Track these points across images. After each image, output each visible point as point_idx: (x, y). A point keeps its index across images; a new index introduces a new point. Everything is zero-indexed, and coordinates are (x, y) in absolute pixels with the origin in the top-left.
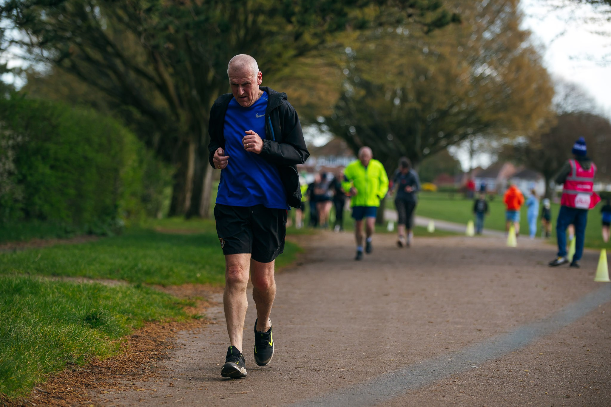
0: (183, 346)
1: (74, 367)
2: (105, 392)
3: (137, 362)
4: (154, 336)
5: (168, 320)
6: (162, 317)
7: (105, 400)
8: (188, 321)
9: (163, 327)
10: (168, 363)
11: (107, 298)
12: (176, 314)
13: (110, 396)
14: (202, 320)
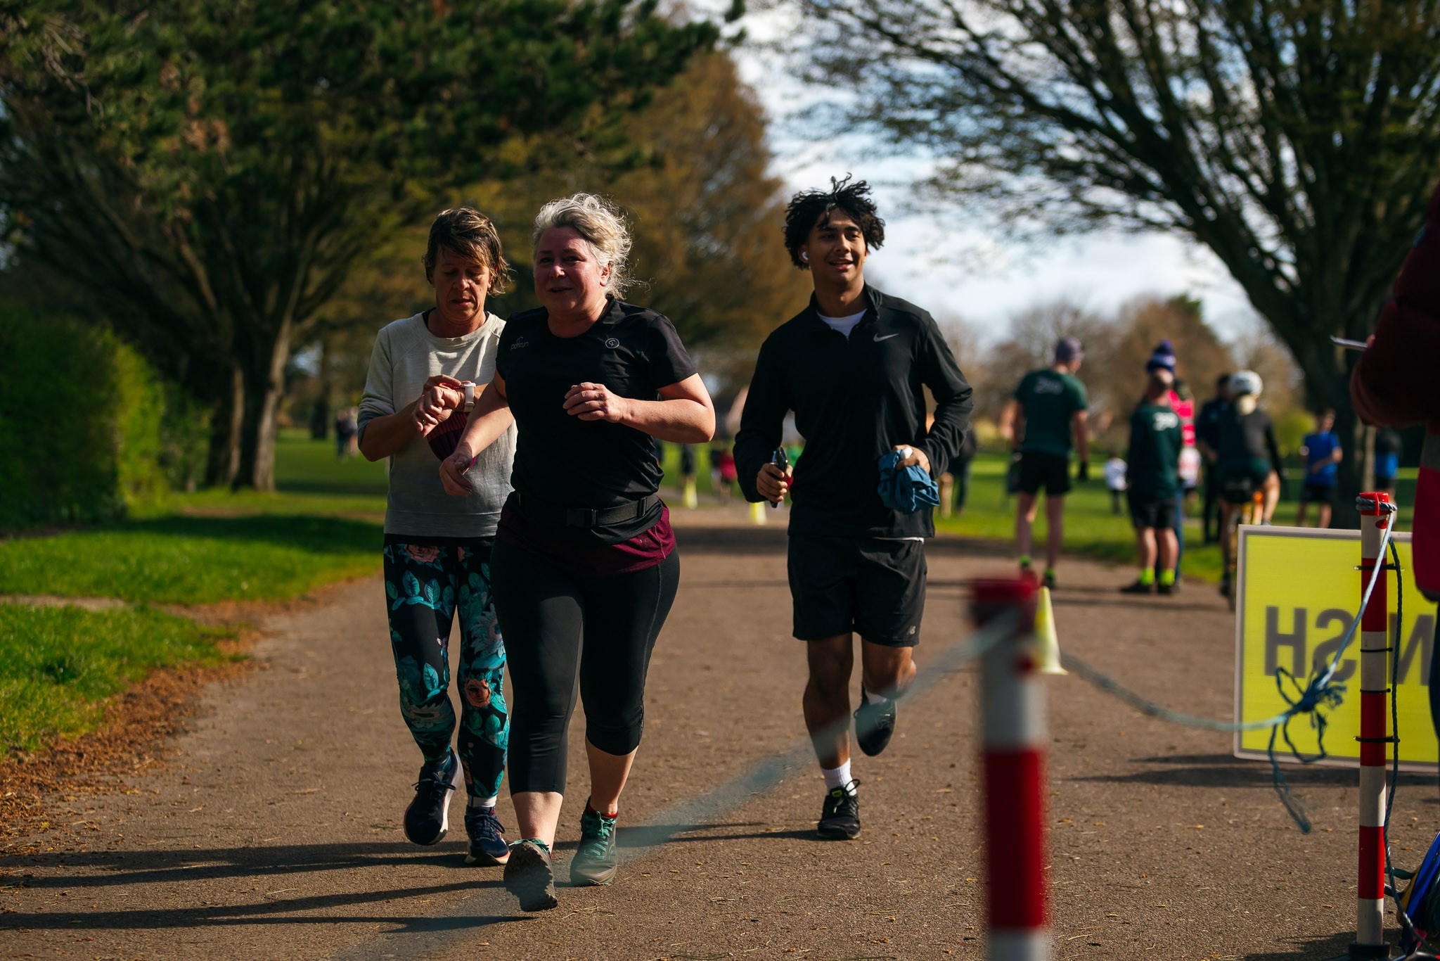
0: (211, 711)
1: (21, 754)
2: (72, 798)
3: (131, 742)
4: (165, 693)
5: (188, 665)
6: (180, 660)
7: (69, 812)
8: (224, 666)
9: (181, 678)
10: (183, 741)
11: (85, 631)
12: (206, 655)
13: (79, 805)
14: (246, 663)
